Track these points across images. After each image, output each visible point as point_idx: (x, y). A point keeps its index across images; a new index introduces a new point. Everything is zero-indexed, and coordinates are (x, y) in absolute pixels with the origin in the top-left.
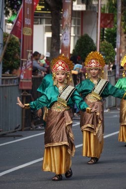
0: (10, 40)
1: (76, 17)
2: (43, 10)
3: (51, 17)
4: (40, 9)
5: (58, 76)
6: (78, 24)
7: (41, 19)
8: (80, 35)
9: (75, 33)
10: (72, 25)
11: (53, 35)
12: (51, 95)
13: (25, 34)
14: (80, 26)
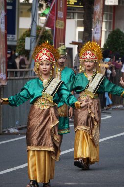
0: (43, 33)
1: (108, 12)
2: (75, 4)
3: (83, 12)
4: (73, 4)
5: (42, 67)
6: (110, 19)
7: (73, 13)
8: (111, 30)
9: (106, 28)
10: (104, 20)
11: (85, 29)
12: (34, 89)
13: (58, 27)
14: (112, 21)
